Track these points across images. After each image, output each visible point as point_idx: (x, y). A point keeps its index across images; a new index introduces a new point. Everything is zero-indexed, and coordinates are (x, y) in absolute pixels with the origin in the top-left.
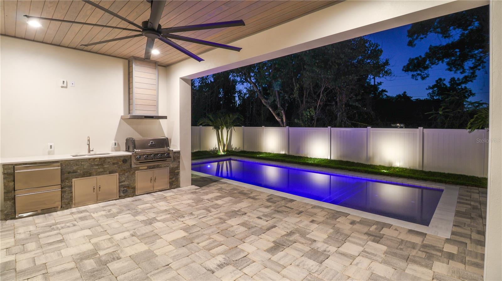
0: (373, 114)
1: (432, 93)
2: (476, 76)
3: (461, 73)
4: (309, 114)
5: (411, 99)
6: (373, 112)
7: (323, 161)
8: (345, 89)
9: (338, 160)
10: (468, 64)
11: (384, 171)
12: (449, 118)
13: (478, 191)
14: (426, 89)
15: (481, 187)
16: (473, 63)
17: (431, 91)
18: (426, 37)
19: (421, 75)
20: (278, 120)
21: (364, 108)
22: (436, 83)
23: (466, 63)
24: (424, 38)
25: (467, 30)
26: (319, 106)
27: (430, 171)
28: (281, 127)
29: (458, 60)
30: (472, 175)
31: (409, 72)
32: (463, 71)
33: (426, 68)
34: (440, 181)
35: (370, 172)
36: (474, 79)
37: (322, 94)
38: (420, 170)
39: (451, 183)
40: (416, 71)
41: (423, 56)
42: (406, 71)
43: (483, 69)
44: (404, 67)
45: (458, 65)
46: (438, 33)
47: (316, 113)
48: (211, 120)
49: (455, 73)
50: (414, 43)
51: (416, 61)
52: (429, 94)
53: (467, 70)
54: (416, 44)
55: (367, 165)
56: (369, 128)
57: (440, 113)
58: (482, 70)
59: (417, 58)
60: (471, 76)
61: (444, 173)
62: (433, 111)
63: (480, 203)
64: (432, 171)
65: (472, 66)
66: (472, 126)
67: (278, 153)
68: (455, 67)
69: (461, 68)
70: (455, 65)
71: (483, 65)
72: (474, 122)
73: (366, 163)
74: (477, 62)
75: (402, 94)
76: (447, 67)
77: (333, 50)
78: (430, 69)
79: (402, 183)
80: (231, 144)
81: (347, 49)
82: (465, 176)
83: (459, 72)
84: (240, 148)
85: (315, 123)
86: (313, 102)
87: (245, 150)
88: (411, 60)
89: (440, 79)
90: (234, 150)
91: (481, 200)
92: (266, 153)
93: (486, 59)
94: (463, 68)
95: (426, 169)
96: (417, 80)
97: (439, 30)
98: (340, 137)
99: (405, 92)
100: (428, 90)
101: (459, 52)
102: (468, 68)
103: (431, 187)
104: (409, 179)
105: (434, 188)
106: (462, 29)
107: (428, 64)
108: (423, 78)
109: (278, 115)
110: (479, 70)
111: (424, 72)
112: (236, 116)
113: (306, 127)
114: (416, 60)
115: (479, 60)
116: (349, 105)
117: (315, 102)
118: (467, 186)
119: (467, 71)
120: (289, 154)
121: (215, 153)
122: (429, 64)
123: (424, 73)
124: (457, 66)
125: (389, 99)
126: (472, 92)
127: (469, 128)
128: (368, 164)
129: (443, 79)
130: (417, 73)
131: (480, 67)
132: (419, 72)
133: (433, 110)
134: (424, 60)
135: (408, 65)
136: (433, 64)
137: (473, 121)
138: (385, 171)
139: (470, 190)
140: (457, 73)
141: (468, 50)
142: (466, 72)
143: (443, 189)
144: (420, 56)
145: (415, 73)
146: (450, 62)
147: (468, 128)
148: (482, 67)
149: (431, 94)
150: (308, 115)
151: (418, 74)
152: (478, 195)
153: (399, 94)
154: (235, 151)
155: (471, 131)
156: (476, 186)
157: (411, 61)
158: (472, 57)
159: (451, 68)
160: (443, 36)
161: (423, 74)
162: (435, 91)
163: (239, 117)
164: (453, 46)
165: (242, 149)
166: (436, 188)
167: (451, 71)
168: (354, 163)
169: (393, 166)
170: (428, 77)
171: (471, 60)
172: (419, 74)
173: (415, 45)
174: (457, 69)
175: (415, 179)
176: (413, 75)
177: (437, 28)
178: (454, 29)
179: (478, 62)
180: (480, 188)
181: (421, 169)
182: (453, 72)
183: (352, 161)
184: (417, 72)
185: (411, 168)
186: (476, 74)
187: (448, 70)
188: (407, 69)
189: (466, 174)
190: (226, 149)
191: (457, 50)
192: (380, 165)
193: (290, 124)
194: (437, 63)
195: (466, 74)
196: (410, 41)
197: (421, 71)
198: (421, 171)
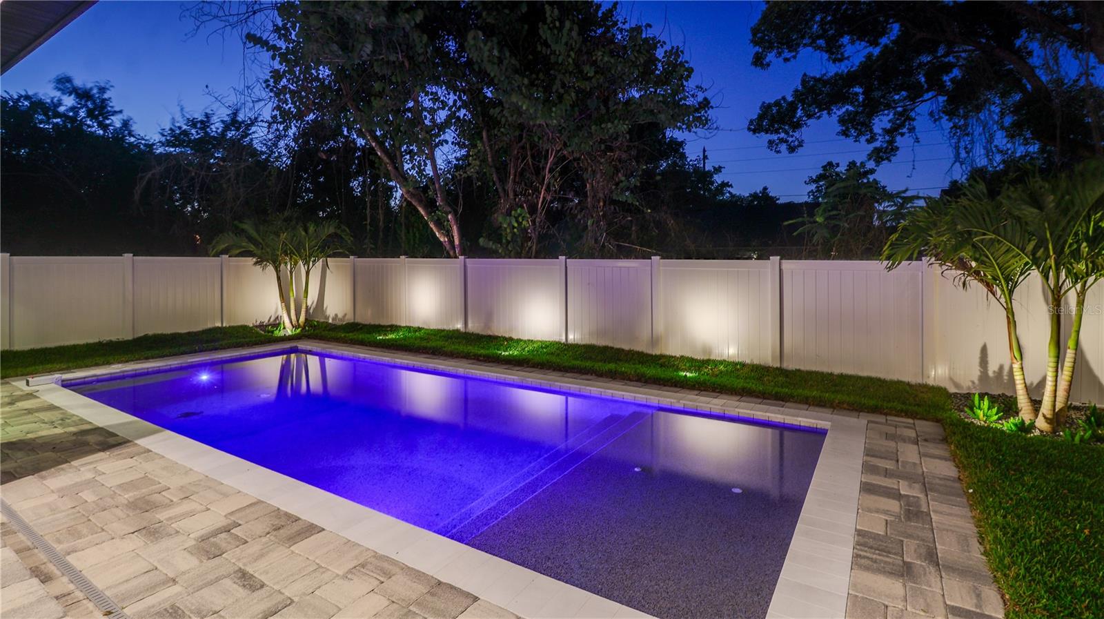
0: (672, 225)
1: (816, 192)
2: (897, 148)
3: (869, 142)
4: (516, 225)
5: (777, 202)
6: (672, 222)
7: (547, 347)
8: (603, 160)
9: (584, 343)
10: (881, 122)
11: (686, 375)
12: (839, 235)
13: (912, 433)
14: (805, 182)
15: (918, 417)
16: (889, 121)
17: (813, 187)
18: (794, 57)
19: (786, 141)
20: (442, 240)
21: (647, 209)
22: (822, 172)
23: (877, 119)
24: (792, 59)
25: (877, 44)
26: (543, 202)
27: (798, 368)
28: (449, 257)
29: (862, 112)
30: (894, 377)
31: (763, 133)
32: (872, 137)
33: (797, 126)
34: (819, 403)
35: (650, 378)
36: (894, 155)
37: (549, 172)
38: (775, 366)
39: (845, 406)
40: (777, 132)
41: (790, 99)
42: (754, 131)
43: (909, 132)
44: (751, 122)
45: (863, 124)
46: (819, 48)
47: (534, 222)
48: (251, 239)
49: (856, 141)
50: (767, 60)
51: (775, 110)
52: (810, 192)
53: (880, 135)
54: (771, 62)
55: (652, 355)
56: (656, 258)
57: (819, 219)
58: (907, 135)
59: (777, 103)
60: (887, 148)
61: (831, 374)
62: (804, 217)
63: (924, 484)
64: (802, 368)
65: (888, 126)
66: (893, 252)
67: (440, 327)
68: (856, 129)
69: (867, 131)
70: (855, 125)
71: (909, 124)
72: (898, 243)
73: (650, 352)
74: (898, 119)
75: (760, 192)
76: (839, 128)
77: (569, 56)
78: (804, 129)
79: (722, 412)
80: (325, 306)
81: (600, 53)
82: (879, 380)
83: (863, 139)
84: (345, 315)
85: (534, 247)
86: (529, 194)
87: (359, 320)
88: (764, 107)
89: (830, 164)
90: (330, 321)
91: (925, 470)
92: (409, 328)
93: (915, 112)
94: (871, 131)
95: (790, 365)
96: (779, 152)
97: (821, 42)
98: (589, 284)
99: (765, 189)
100: (808, 184)
101: (863, 94)
102: (881, 130)
103: (795, 423)
104: (742, 396)
105: (802, 424)
106: (867, 42)
107: (801, 117)
108: (792, 149)
109: (440, 224)
110: (902, 134)
111: (792, 136)
112: (332, 230)
113: (510, 258)
114: (775, 106)
115: (901, 114)
116: (614, 202)
117: (533, 194)
118: (886, 414)
119: (880, 138)
120: (467, 331)
121: (269, 332)
122: (803, 117)
123: (794, 139)
124: (859, 127)
125: (736, 201)
126: (886, 190)
127: (888, 258)
128: (654, 354)
129: (836, 164)
130: (778, 138)
131: (905, 130)
132: (783, 135)
133: (805, 215)
134: (792, 107)
135: (761, 117)
136: (810, 116)
137: (896, 240)
138: (688, 375)
139: (891, 430)
140: (859, 141)
141: (880, 94)
142: (878, 139)
143: (826, 428)
144: (784, 98)
145: (775, 137)
146: (846, 118)
147: (884, 258)
148: (908, 129)
149: (814, 193)
150: (514, 227)
151: (782, 141)
152: (916, 447)
153: (754, 191)
154: (334, 323)
155: (893, 264)
156: (907, 414)
157: (766, 108)
158: (888, 106)
159: (847, 129)
160: (830, 57)
161: (790, 139)
162: (821, 186)
163: (339, 232)
164: (851, 79)
165: (350, 318)
166: (807, 425)
167: (847, 136)
168: (623, 350)
169: (712, 358)
170: (802, 146)
171: (886, 112)
172: (782, 138)
173: (768, 65)
174: (860, 134)
175: (757, 397)
176: (771, 142)
177: (819, 37)
178: (853, 42)
179: (901, 119)
180: (917, 422)
181: (777, 365)
182: (851, 139)
183: (618, 346)
184: (779, 135)
185: (756, 362)
186: (895, 144)
187: (842, 135)
188: (756, 127)
189: (882, 376)
190: (302, 319)
191: (858, 89)
192: (682, 357)
193: (472, 249)
194: (818, 114)
195: (877, 144)
196: (757, 53)
197: (787, 133)
198: (777, 368)
